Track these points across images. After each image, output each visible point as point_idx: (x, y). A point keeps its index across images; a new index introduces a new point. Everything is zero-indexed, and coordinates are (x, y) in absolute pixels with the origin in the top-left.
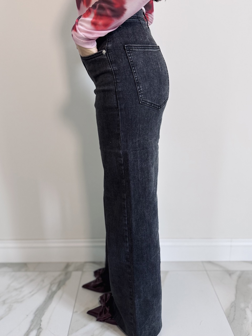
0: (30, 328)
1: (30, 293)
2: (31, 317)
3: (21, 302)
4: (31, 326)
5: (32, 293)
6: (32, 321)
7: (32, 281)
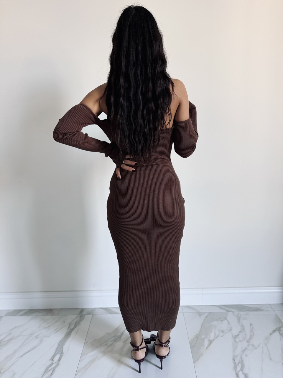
1: (55, 330)
2: (56, 346)
3: (49, 336)
4: (56, 352)
5: (57, 330)
6: (57, 349)
7: (56, 322)
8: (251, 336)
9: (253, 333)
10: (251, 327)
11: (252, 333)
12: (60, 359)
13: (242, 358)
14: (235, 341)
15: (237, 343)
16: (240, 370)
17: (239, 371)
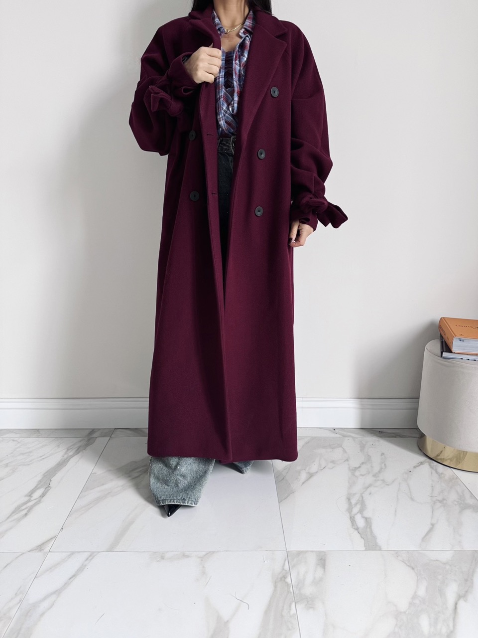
0: (36, 487)
1: (41, 457)
2: (39, 478)
3: (29, 465)
4: (37, 485)
6: (40, 481)
8: (381, 468)
9: (385, 464)
10: (383, 457)
11: (383, 465)
12: (43, 495)
13: (363, 497)
14: (353, 475)
15: (356, 476)
16: (358, 513)
17: (356, 514)
